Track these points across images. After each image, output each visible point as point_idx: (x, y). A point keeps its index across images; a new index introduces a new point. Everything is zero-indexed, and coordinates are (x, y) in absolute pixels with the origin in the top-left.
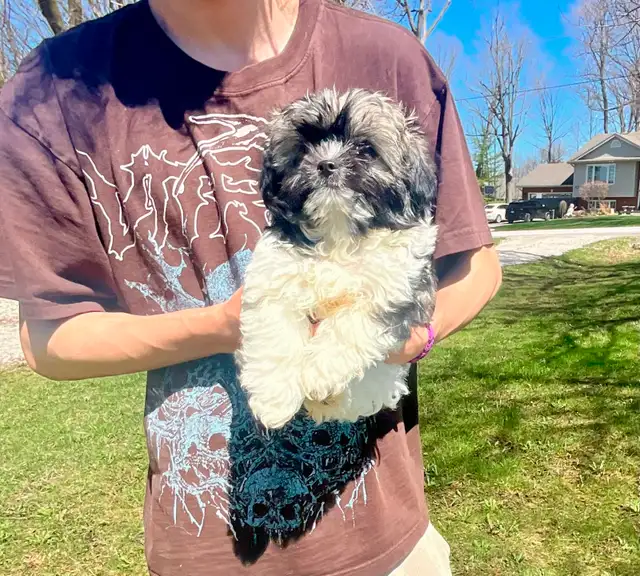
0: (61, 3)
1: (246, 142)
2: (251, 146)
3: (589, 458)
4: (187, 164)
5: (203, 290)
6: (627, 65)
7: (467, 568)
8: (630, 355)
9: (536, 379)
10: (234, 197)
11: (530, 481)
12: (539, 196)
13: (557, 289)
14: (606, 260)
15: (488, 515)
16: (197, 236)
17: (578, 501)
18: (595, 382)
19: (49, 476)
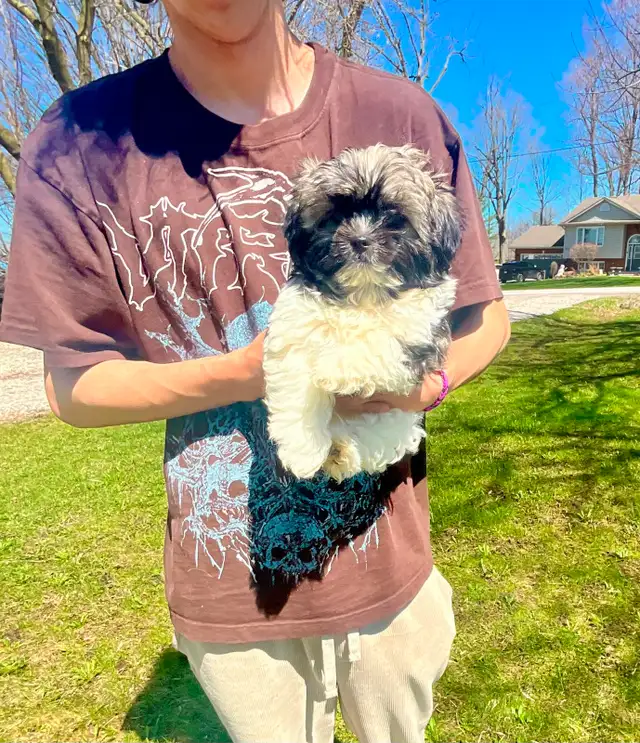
0: (71, 67)
1: (263, 196)
2: (268, 199)
3: (577, 507)
4: (206, 217)
5: (222, 341)
6: (617, 131)
7: (462, 609)
8: (617, 410)
9: (528, 432)
10: (250, 249)
11: (522, 528)
12: (531, 257)
13: (548, 347)
14: (595, 319)
15: (482, 561)
16: (216, 288)
17: (567, 547)
18: (584, 435)
19: (66, 522)
